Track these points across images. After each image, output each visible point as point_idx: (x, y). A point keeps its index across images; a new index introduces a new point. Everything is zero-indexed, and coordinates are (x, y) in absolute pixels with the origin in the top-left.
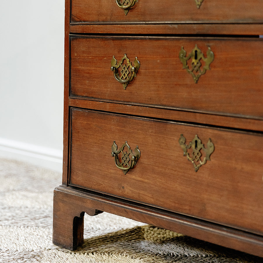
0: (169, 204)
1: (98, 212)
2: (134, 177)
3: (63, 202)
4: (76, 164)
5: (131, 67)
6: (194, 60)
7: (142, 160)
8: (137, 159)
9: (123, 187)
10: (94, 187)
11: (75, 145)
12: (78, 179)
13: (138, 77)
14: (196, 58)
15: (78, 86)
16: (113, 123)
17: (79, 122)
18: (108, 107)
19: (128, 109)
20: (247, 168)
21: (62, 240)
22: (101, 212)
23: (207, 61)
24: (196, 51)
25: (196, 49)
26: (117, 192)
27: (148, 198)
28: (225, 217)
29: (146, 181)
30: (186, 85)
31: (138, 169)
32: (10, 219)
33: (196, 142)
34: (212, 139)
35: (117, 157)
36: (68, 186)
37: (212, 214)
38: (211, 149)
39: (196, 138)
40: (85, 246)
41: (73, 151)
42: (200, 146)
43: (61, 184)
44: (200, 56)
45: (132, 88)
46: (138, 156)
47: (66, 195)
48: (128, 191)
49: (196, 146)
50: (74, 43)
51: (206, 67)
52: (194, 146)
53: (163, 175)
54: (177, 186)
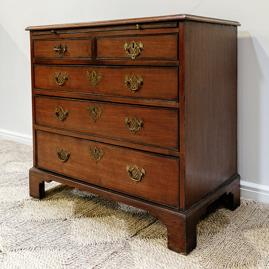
0: (84, 178)
1: (51, 181)
2: (67, 165)
3: (34, 176)
4: (40, 157)
5: (64, 113)
6: (93, 112)
7: (71, 157)
8: (69, 156)
9: (63, 169)
10: (49, 169)
11: (39, 147)
12: (41, 164)
13: (68, 117)
14: (94, 111)
15: (39, 120)
16: (56, 139)
17: (40, 136)
18: (54, 131)
19: (64, 132)
20: (119, 163)
23: (99, 113)
24: (94, 108)
25: (94, 107)
26: (60, 171)
27: (75, 175)
28: (110, 185)
29: (73, 166)
30: (90, 123)
31: (69, 161)
32: (8, 181)
33: (96, 150)
34: (103, 149)
35: (59, 155)
36: (36, 167)
37: (104, 183)
38: (103, 153)
39: (96, 148)
41: (38, 151)
42: (97, 152)
43: (33, 166)
44: (96, 110)
45: (65, 122)
46: (69, 154)
47: (35, 173)
48: (65, 171)
49: (96, 152)
50: (36, 99)
51: (99, 116)
52: (95, 152)
53: (81, 164)
54: (88, 170)
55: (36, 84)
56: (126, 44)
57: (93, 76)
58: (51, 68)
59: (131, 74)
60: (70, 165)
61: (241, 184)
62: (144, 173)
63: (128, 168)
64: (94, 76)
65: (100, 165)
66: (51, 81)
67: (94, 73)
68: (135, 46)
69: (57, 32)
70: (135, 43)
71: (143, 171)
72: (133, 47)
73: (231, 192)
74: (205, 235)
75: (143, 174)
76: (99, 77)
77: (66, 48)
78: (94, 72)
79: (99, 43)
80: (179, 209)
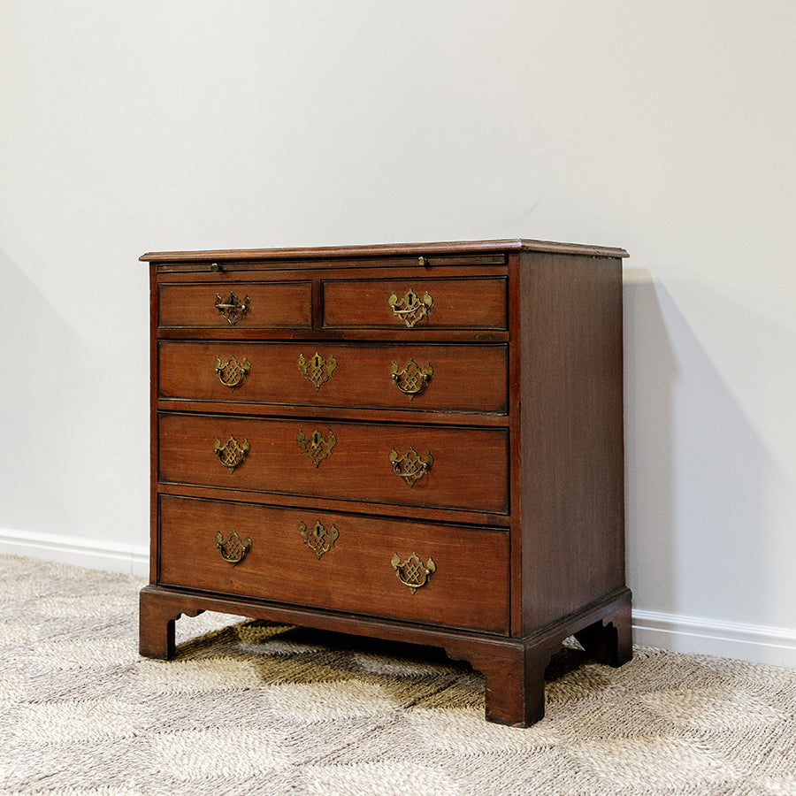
0: (288, 596)
1: (201, 612)
2: (244, 569)
3: (153, 604)
4: (167, 557)
5: (239, 450)
6: (313, 444)
7: (254, 550)
8: (248, 549)
9: (231, 582)
10: (194, 585)
11: (166, 536)
12: (171, 575)
13: (248, 460)
14: (316, 442)
15: (168, 470)
16: (216, 512)
17: (170, 511)
18: (211, 493)
19: (236, 496)
20: (375, 552)
21: (152, 649)
22: (203, 611)
23: (329, 445)
24: (316, 435)
25: (316, 432)
26: (224, 587)
27: (264, 592)
28: (353, 604)
29: (259, 572)
30: (307, 470)
31: (248, 561)
32: (65, 632)
33: (318, 528)
34: (336, 524)
35: (223, 550)
36: (157, 585)
37: (338, 601)
38: (336, 535)
39: (318, 525)
40: (178, 654)
41: (163, 545)
42: (323, 533)
43: (149, 584)
44: (320, 440)
45: (240, 472)
46: (249, 546)
47: (158, 596)
48: (238, 585)
49: (318, 533)
50: (163, 422)
51: (328, 452)
52: (315, 533)
53: (280, 565)
54: (298, 576)
55: (163, 385)
56: (394, 297)
57: (314, 365)
58: (206, 349)
59: (404, 358)
60: (251, 571)
61: (633, 616)
62: (433, 568)
63: (395, 562)
64: (317, 365)
65: (329, 563)
66: (206, 380)
67: (317, 358)
68: (414, 299)
69: (224, 267)
70: (414, 295)
71: (431, 564)
72: (411, 303)
73: (611, 623)
74: (560, 701)
75: (430, 571)
76: (331, 368)
77: (247, 302)
78: (317, 355)
79: (330, 292)
80: (510, 636)
